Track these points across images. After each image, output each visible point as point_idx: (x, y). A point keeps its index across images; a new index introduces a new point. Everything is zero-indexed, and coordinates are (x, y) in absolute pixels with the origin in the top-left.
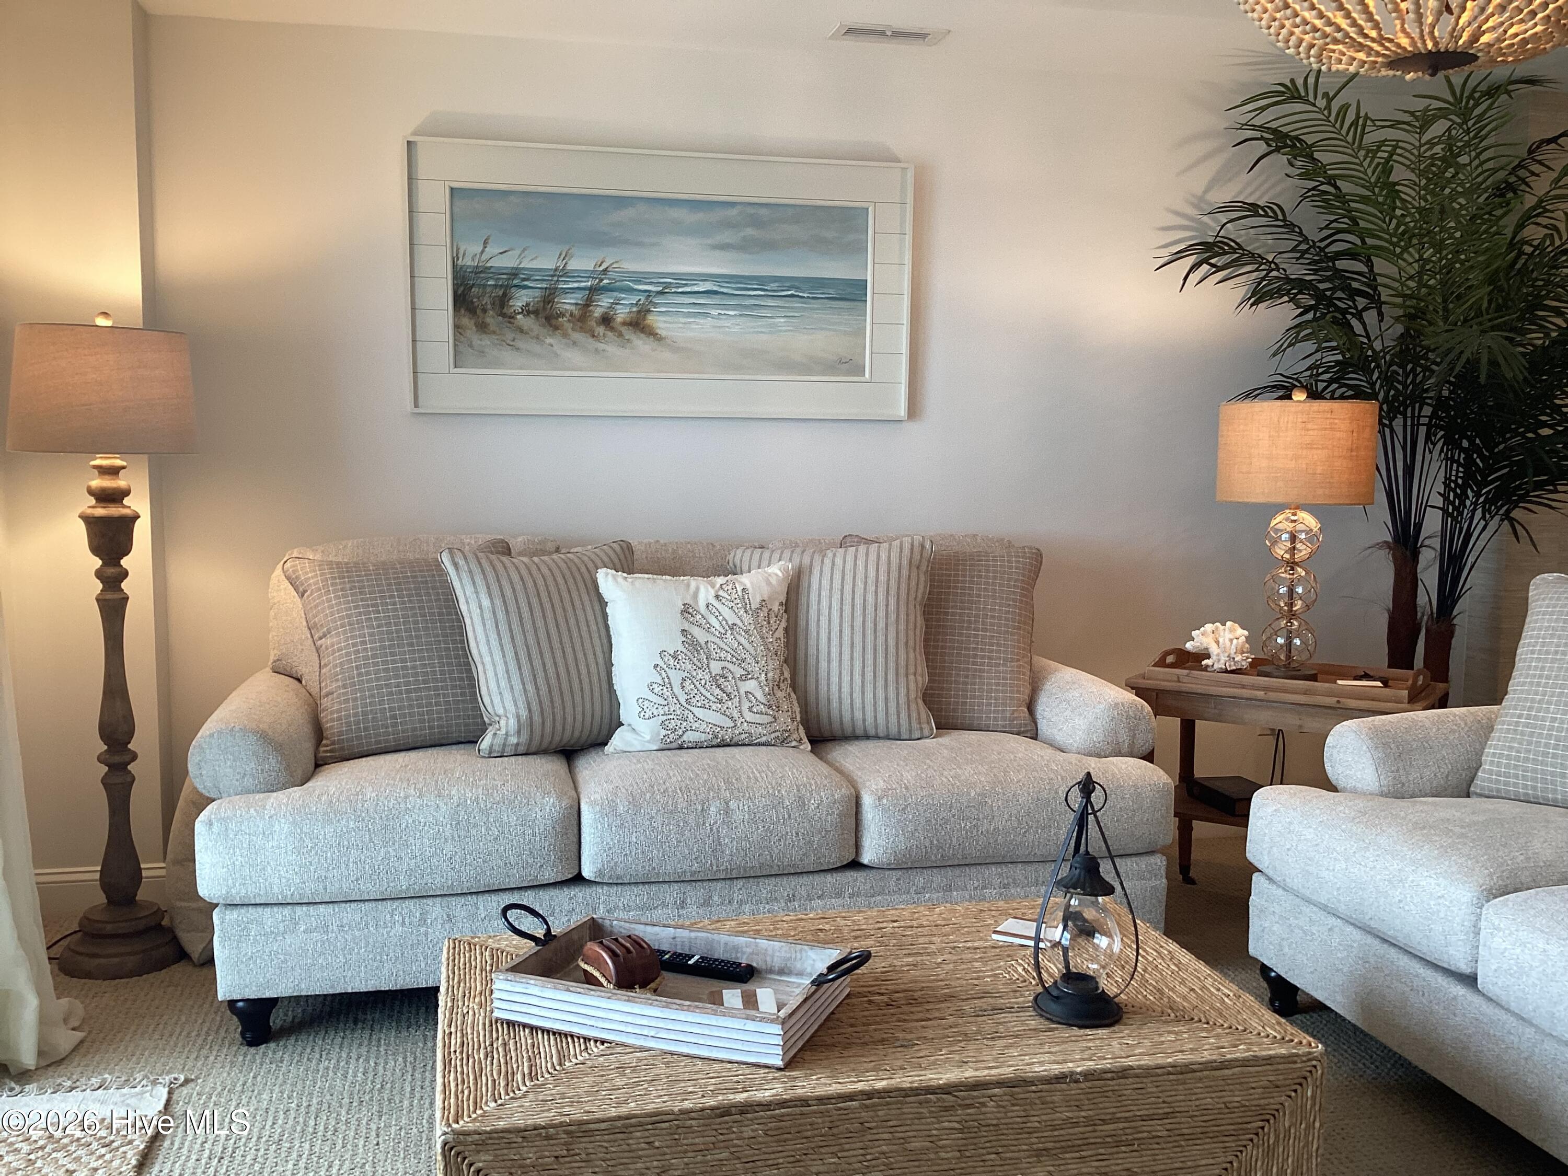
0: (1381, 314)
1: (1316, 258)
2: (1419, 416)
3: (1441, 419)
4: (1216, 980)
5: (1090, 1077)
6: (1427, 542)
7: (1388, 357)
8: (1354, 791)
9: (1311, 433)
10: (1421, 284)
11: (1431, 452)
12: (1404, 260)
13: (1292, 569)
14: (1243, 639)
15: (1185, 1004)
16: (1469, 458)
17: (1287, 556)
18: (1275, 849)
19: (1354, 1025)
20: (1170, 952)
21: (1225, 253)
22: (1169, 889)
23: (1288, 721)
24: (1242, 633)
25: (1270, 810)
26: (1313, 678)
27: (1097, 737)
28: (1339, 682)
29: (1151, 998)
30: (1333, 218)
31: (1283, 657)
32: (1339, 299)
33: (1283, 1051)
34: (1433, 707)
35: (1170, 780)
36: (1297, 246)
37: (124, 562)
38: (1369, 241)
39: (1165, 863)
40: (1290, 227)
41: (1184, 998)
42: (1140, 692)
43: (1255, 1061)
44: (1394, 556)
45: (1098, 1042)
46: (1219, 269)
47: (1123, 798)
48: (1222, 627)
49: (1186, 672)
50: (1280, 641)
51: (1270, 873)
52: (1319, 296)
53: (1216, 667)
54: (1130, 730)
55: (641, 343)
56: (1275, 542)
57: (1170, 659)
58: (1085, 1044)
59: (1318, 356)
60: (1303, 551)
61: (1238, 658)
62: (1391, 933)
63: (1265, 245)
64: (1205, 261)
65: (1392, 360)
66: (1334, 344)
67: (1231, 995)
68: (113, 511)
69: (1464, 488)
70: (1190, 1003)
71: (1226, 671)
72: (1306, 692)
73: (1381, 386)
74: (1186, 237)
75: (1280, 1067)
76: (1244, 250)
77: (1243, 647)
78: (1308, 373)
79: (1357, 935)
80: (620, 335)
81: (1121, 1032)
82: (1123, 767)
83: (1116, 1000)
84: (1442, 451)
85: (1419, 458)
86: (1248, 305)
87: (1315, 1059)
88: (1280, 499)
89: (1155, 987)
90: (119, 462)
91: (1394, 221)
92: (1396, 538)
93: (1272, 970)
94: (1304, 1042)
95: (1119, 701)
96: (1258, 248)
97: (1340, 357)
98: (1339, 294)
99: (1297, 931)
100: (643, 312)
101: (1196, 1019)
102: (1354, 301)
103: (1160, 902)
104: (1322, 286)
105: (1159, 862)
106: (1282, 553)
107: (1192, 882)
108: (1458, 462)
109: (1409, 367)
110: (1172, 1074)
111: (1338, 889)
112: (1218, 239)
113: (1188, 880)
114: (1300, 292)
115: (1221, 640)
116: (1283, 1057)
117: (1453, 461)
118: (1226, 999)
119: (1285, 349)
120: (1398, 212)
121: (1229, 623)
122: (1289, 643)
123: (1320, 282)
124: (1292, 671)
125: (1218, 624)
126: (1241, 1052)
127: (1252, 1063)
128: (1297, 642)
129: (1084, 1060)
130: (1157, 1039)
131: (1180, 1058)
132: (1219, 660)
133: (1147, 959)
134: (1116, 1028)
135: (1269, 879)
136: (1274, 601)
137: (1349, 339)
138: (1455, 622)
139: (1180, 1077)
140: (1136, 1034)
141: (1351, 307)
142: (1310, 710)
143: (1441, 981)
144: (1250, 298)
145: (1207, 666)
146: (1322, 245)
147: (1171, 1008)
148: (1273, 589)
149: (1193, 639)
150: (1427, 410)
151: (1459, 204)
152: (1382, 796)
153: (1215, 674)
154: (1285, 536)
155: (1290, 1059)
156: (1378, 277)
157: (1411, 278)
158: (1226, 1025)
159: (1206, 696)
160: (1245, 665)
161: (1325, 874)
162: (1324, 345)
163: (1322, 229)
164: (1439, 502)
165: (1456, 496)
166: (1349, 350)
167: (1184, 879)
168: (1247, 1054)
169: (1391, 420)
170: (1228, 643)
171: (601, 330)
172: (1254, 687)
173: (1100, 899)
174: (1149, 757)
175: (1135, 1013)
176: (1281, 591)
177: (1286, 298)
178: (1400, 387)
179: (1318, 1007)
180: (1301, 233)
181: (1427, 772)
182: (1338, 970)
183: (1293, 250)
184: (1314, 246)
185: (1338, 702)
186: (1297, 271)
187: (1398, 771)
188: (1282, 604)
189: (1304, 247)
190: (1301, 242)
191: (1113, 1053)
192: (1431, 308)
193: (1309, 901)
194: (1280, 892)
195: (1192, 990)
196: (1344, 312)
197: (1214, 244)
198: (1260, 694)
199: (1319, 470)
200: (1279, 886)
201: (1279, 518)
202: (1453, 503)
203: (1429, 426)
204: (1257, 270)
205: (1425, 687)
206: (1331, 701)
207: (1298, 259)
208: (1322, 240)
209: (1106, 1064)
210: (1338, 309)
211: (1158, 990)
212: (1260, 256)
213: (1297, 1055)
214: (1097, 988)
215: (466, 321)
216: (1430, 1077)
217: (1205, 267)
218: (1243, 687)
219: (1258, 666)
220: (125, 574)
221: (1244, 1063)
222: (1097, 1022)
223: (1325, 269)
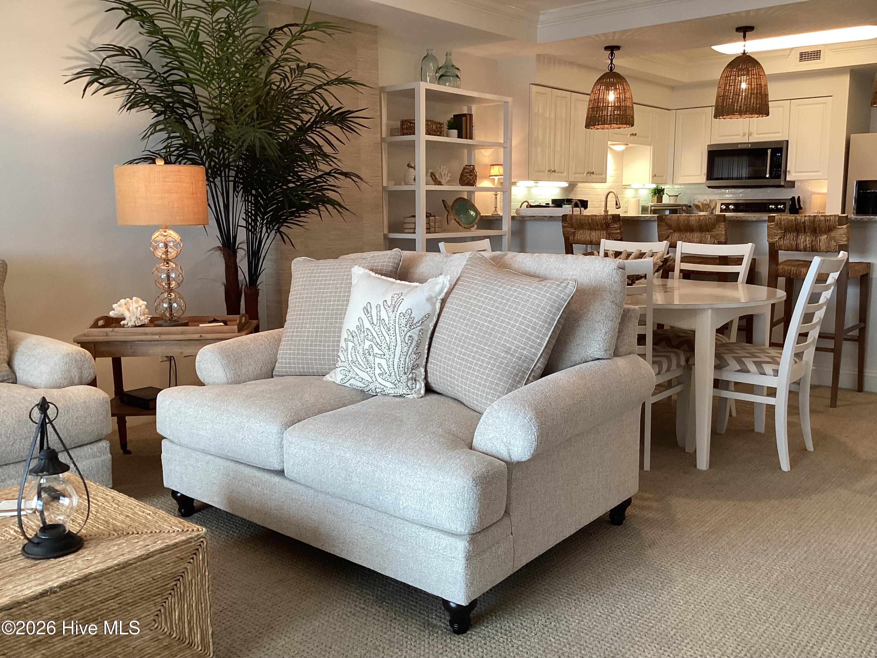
0: (202, 119)
1: (162, 83)
2: (229, 176)
3: (240, 179)
4: (141, 507)
5: (64, 587)
6: (240, 246)
7: (208, 143)
8: (214, 384)
9: (169, 184)
10: (221, 102)
11: (237, 197)
12: (211, 88)
13: (168, 263)
14: (144, 306)
15: (124, 526)
16: (256, 199)
17: (164, 256)
18: (172, 425)
19: (225, 512)
20: (112, 497)
21: (107, 77)
22: (114, 460)
23: (174, 351)
24: (143, 303)
25: (168, 402)
26: (186, 325)
27: (57, 377)
28: (201, 325)
29: (102, 527)
30: (169, 60)
31: (168, 315)
32: (177, 108)
33: (184, 538)
34: (251, 333)
35: (107, 395)
36: (149, 75)
38: (191, 75)
39: (108, 445)
40: (145, 63)
41: (123, 522)
42: (83, 345)
43: (168, 548)
44: (224, 254)
45: (68, 564)
46: (105, 86)
47: (77, 411)
48: (131, 301)
49: (111, 329)
50: (165, 305)
51: (171, 438)
52: (167, 106)
53: (129, 324)
54: (78, 368)
56: (156, 248)
57: (101, 323)
58: (59, 568)
59: (169, 141)
60: (173, 253)
61: (142, 318)
62: (239, 457)
63: (132, 74)
64: (96, 80)
65: (210, 144)
66: (178, 134)
67: (151, 513)
69: (256, 215)
70: (126, 524)
71: (136, 326)
72: (182, 333)
73: (206, 159)
74: (82, 64)
75: (183, 547)
76: (119, 75)
77: (144, 311)
78: (164, 151)
79: (222, 462)
81: (83, 553)
82: (76, 391)
83: (79, 534)
84: (242, 196)
85: (231, 200)
86: (126, 109)
87: (202, 537)
88: (156, 223)
89: (104, 520)
91: (203, 65)
92: (224, 244)
93: (178, 492)
94: (195, 529)
95: (69, 352)
96: (128, 75)
97: (182, 142)
98: (177, 105)
99: (189, 467)
101: (131, 533)
102: (186, 110)
103: (108, 468)
104: (167, 100)
105: (105, 445)
106: (160, 254)
107: (129, 452)
108: (251, 202)
109: (221, 149)
110: (117, 570)
111: (209, 439)
112: (102, 67)
113: (126, 452)
114: (155, 103)
115: (131, 308)
116: (184, 541)
117: (249, 202)
118: (148, 517)
119: (149, 137)
120: (205, 60)
121: (134, 298)
122: (171, 307)
123: (166, 98)
124: (174, 322)
125: (128, 299)
126: (159, 545)
127: (166, 550)
128: (175, 305)
129: (59, 577)
130: (107, 551)
131: (122, 559)
132: (131, 320)
133: (98, 505)
134: (80, 552)
135: (172, 442)
136: (159, 283)
137: (185, 131)
138: (259, 288)
139: (123, 570)
140: (92, 552)
141: (184, 113)
142: (186, 343)
143: (266, 476)
144: (126, 105)
145: (124, 325)
146: (165, 76)
147: (115, 530)
148: (158, 276)
149: (114, 310)
150: (232, 173)
151: (236, 58)
152: (228, 384)
153: (130, 329)
154: (161, 245)
155: (187, 541)
156: (198, 97)
157: (215, 98)
158: (149, 532)
159: (124, 343)
160: (146, 321)
161: (202, 432)
162: (172, 135)
163: (163, 67)
164: (244, 223)
165: (252, 220)
166: (186, 138)
167: (124, 452)
168: (162, 545)
169: (214, 179)
170: (135, 310)
172: (153, 334)
173: (61, 475)
174: (93, 383)
175: (91, 539)
176: (162, 277)
177: (147, 107)
178: (217, 161)
179: (206, 507)
180: (151, 68)
181: (251, 368)
182: (213, 484)
183: (147, 78)
184: (160, 76)
185: (201, 336)
186: (151, 90)
187: (236, 369)
188: (164, 284)
189: (154, 76)
190: (151, 74)
191: (78, 568)
192: (228, 116)
193: (194, 450)
194: (178, 448)
195: (128, 516)
196: (181, 116)
197: (100, 70)
198: (157, 337)
199: (176, 205)
200: (177, 444)
201: (157, 234)
202: (251, 224)
203: (235, 182)
204: (127, 88)
205: (246, 323)
206: (197, 336)
207: (150, 83)
208: (164, 73)
209: (74, 576)
210: (177, 114)
211: (106, 522)
212: (129, 80)
213: (192, 538)
214: (65, 530)
216: (266, 528)
217: (96, 85)
218: (146, 334)
219: (153, 322)
221: (161, 551)
222: (67, 552)
223: (167, 90)
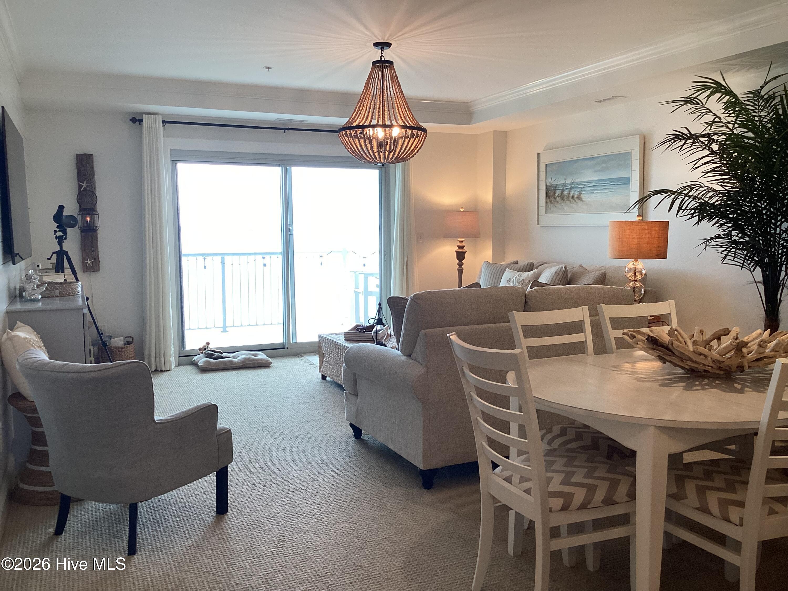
13: (635, 283)
37: (463, 261)
55: (580, 203)
68: (461, 250)
80: (575, 201)
90: (463, 240)
100: (580, 194)
171: (572, 200)
215: (548, 201)
220: (463, 264)
